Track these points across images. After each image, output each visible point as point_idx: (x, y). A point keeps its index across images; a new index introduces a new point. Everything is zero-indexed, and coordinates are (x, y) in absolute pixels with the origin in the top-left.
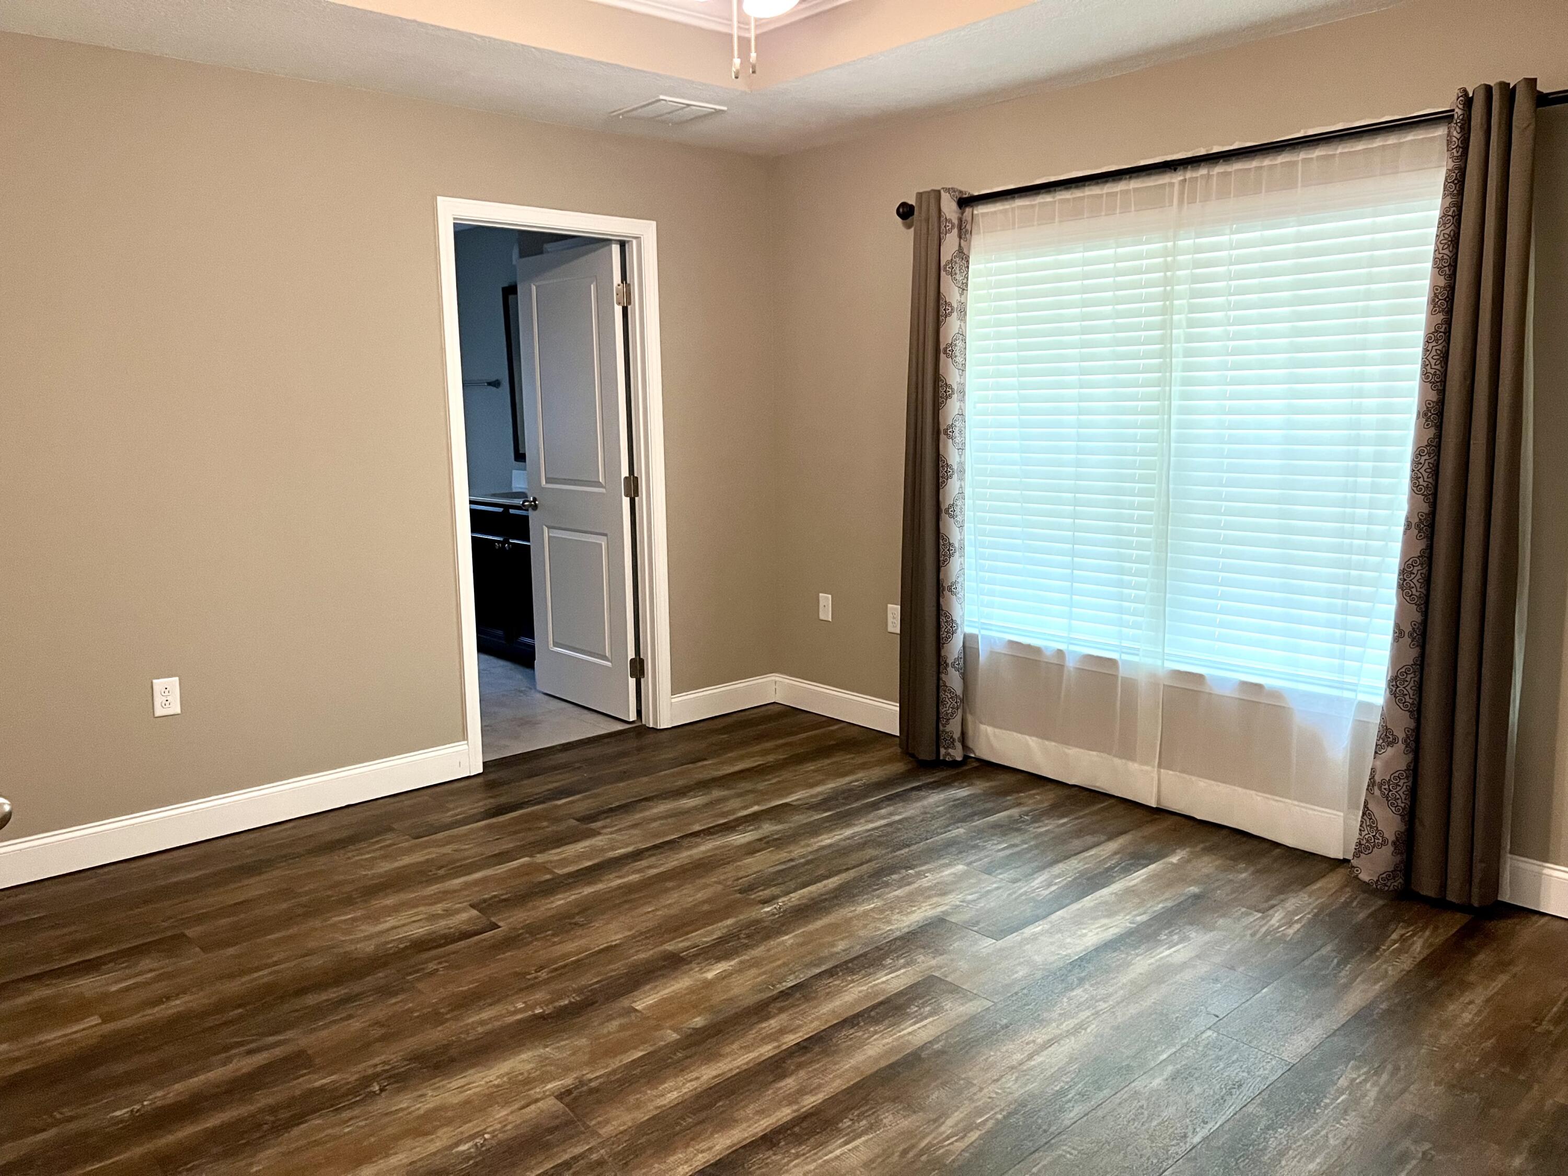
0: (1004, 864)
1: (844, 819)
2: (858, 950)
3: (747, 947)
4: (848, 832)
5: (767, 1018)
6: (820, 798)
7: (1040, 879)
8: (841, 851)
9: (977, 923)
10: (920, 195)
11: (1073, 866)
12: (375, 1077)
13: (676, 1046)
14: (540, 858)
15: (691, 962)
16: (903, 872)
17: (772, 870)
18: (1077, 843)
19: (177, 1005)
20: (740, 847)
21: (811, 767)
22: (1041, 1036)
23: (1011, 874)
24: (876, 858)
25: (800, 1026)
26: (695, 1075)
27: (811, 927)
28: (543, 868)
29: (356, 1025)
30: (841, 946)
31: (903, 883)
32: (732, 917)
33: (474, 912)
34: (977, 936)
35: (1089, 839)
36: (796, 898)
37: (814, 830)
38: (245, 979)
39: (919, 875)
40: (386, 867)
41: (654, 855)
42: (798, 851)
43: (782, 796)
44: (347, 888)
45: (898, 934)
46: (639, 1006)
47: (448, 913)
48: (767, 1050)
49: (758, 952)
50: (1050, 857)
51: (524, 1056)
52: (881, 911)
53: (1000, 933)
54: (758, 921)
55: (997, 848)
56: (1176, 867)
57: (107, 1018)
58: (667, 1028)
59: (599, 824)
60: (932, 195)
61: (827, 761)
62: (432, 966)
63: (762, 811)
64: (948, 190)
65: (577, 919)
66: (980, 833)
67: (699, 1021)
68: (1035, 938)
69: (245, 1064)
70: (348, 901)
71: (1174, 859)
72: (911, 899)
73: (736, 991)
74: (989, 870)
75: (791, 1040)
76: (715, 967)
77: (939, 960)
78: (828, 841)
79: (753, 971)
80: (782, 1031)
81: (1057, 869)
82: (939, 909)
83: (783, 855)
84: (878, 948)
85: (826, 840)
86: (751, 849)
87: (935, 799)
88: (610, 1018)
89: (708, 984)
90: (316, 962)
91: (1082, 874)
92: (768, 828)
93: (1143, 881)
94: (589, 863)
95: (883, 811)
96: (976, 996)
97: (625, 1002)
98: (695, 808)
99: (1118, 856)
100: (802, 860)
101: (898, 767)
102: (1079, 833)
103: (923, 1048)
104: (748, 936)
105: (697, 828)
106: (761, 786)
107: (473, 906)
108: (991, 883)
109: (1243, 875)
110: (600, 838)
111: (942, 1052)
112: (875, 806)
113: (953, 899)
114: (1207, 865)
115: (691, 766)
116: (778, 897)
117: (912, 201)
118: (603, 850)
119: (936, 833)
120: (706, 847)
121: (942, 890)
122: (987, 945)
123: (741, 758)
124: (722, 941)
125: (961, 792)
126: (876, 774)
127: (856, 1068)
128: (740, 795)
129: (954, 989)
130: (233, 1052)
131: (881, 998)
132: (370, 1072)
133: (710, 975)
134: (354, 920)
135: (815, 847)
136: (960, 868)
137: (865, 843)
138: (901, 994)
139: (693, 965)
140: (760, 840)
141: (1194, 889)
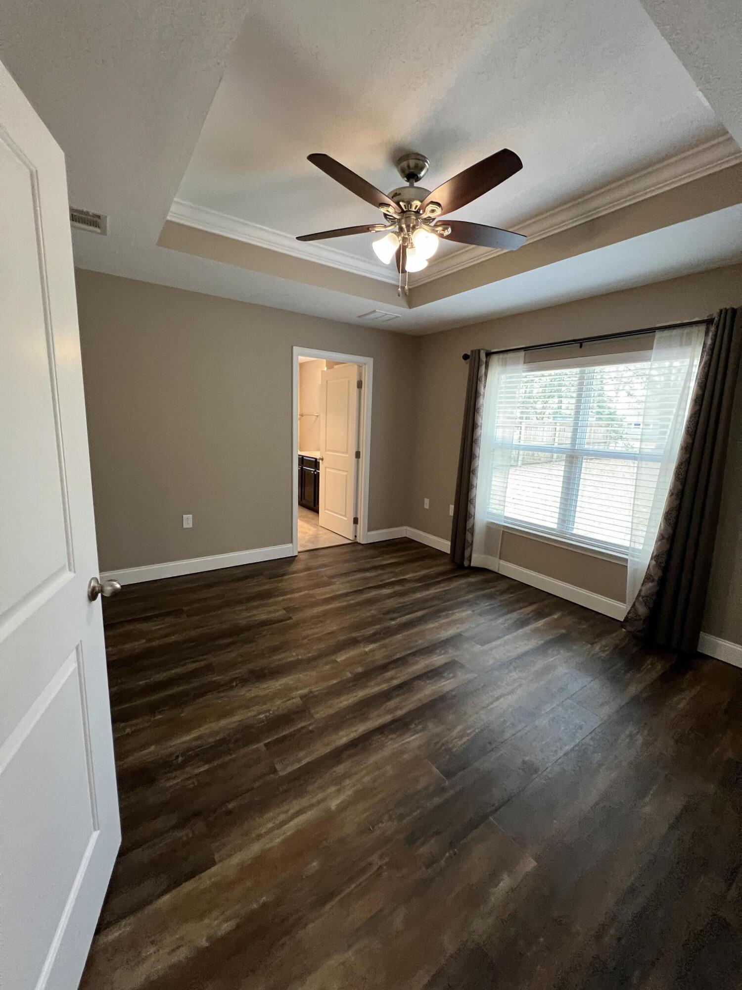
0: (487, 612)
1: (427, 587)
2: (426, 645)
3: (383, 638)
4: (427, 593)
5: (387, 671)
6: (418, 577)
7: (501, 620)
8: (425, 601)
9: (475, 638)
10: (472, 351)
11: (515, 616)
12: (234, 679)
13: (349, 680)
14: (311, 592)
15: (360, 643)
16: (447, 612)
17: (397, 606)
18: (517, 606)
19: (173, 638)
20: (385, 595)
21: (416, 564)
22: (497, 693)
23: (490, 617)
24: (437, 605)
25: (399, 677)
26: (354, 694)
27: (409, 632)
28: (312, 596)
29: (233, 655)
30: (420, 642)
31: (447, 616)
32: (379, 624)
33: (284, 612)
34: (474, 643)
35: (521, 605)
36: (404, 619)
37: (414, 590)
38: (199, 630)
39: (453, 614)
40: (257, 589)
41: (353, 595)
42: (407, 599)
43: (404, 575)
44: (242, 597)
45: (443, 639)
46: (339, 660)
47: (275, 611)
48: (385, 686)
49: (387, 641)
50: (506, 610)
51: (292, 677)
52: (437, 628)
53: (483, 643)
54: (389, 628)
55: (485, 605)
56: (556, 620)
57: (149, 640)
58: (347, 671)
59: (335, 580)
60: (477, 351)
61: (423, 562)
62: (265, 633)
63: (396, 581)
64: (483, 349)
65: (321, 619)
66: (478, 598)
67: (360, 670)
68: (496, 647)
69: (191, 667)
70: (241, 602)
71: (556, 616)
72: (449, 624)
73: (376, 658)
74: (481, 614)
75: (395, 682)
76: (370, 646)
77: (458, 653)
78: (420, 596)
79: (384, 650)
80: (392, 678)
81: (509, 616)
82: (460, 630)
83: (402, 600)
84: (434, 645)
85: (418, 595)
86: (390, 596)
87: (462, 582)
88: (326, 664)
89: (366, 653)
90: (224, 626)
91: (518, 619)
92: (397, 588)
93: (542, 625)
94: (330, 596)
95: (442, 585)
96: (472, 671)
97: (333, 657)
98: (371, 577)
99: (532, 613)
100: (408, 603)
101: (449, 567)
102: (518, 601)
103: (447, 693)
104: (384, 634)
105: (371, 585)
106: (397, 570)
107: (284, 609)
108: (482, 620)
109: (584, 627)
110: (334, 586)
111: (455, 696)
112: (439, 582)
113: (466, 626)
114: (569, 620)
115: (372, 560)
116: (397, 618)
117: (469, 353)
118: (334, 591)
119: (460, 596)
120: (373, 594)
121: (462, 621)
122: (478, 648)
123: (389, 559)
124: (374, 634)
125: (472, 580)
126: (441, 569)
127: (420, 700)
128: (388, 573)
129: (462, 666)
130: (187, 661)
131: (433, 668)
132: (233, 677)
133: (367, 649)
134: (241, 610)
135: (414, 598)
136: (469, 612)
137: (433, 598)
138: (440, 667)
139: (361, 644)
140: (393, 593)
141: (564, 631)
